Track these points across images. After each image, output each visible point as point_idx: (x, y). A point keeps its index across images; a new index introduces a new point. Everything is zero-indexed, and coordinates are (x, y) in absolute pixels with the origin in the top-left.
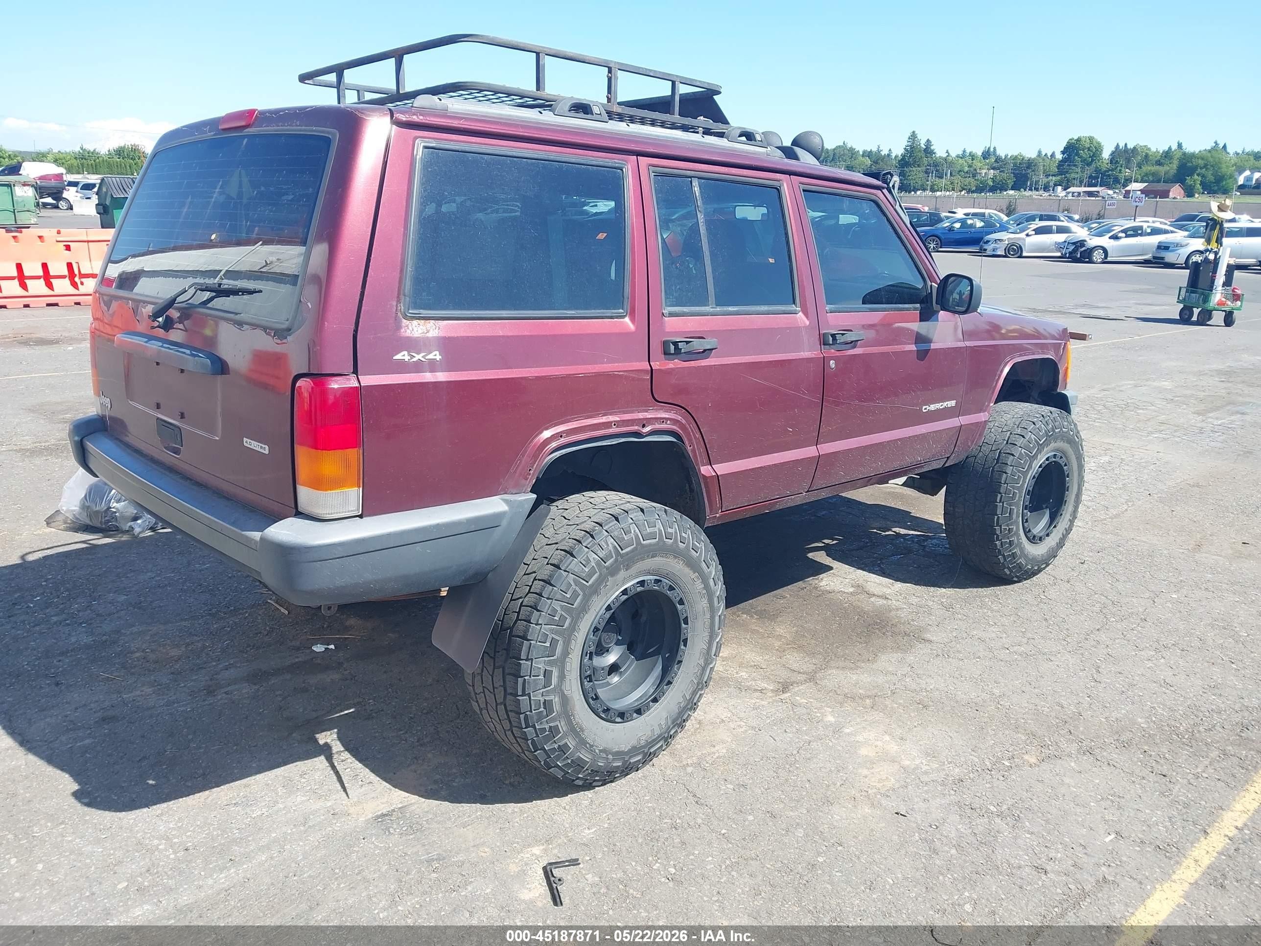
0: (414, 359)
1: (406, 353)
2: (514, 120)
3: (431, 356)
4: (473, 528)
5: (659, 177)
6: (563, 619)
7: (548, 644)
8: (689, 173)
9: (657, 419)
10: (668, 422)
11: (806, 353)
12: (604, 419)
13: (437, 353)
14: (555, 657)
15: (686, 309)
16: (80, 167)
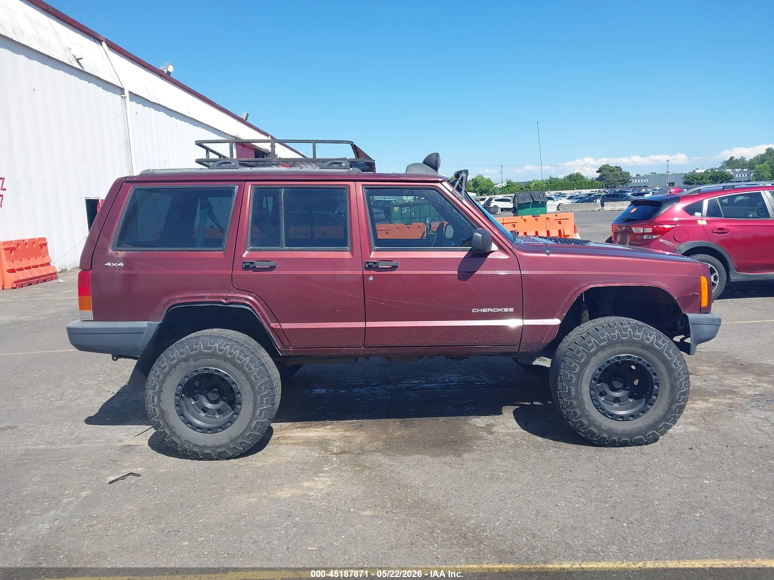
0: (112, 265)
1: (110, 263)
2: (186, 174)
3: (119, 265)
4: (131, 332)
5: (259, 190)
6: (159, 376)
7: (153, 385)
8: (278, 186)
9: (234, 297)
10: (242, 299)
11: (349, 272)
12: (202, 295)
13: (122, 263)
14: (155, 391)
15: (263, 248)
16: (547, 187)
